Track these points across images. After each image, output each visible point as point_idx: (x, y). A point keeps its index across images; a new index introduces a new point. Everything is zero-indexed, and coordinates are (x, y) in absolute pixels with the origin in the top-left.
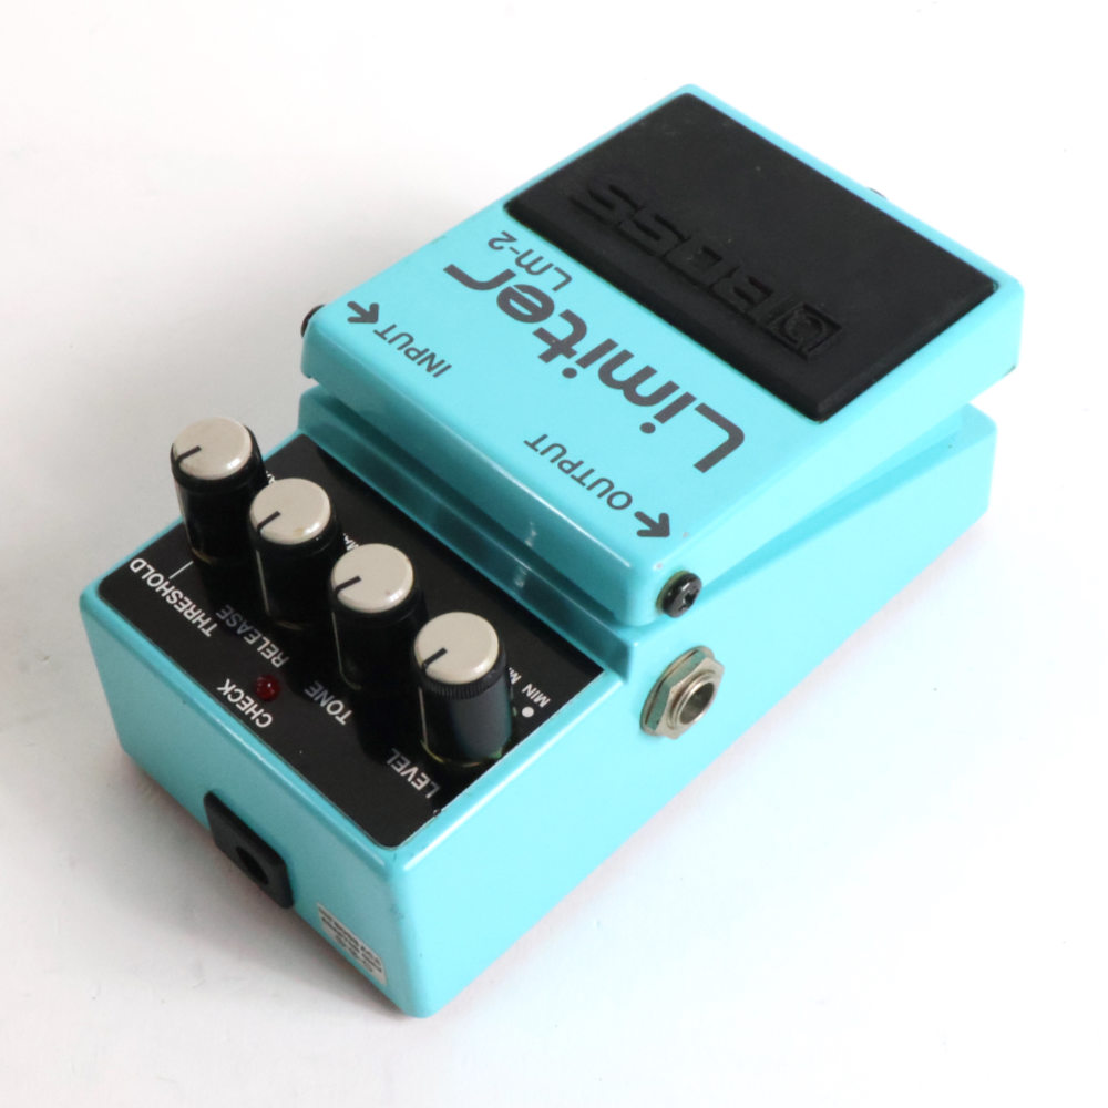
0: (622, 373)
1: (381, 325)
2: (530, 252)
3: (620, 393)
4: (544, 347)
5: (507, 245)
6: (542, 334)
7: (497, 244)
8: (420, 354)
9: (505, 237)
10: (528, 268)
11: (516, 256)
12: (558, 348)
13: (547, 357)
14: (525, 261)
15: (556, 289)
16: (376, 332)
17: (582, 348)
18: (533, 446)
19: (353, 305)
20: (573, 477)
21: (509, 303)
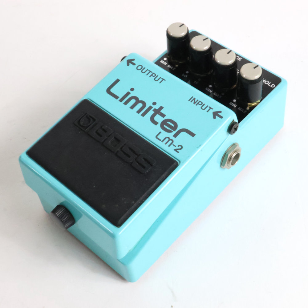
0: (140, 105)
1: (211, 111)
2: (169, 146)
3: (140, 99)
4: (162, 111)
5: (177, 148)
6: (163, 115)
7: (180, 147)
8: (198, 104)
9: (177, 150)
10: (170, 139)
11: (173, 144)
12: (158, 112)
13: (161, 108)
14: (170, 142)
15: (160, 133)
16: (213, 109)
17: (151, 112)
18: (163, 79)
19: (221, 117)
20: (152, 72)
21: (174, 125)
